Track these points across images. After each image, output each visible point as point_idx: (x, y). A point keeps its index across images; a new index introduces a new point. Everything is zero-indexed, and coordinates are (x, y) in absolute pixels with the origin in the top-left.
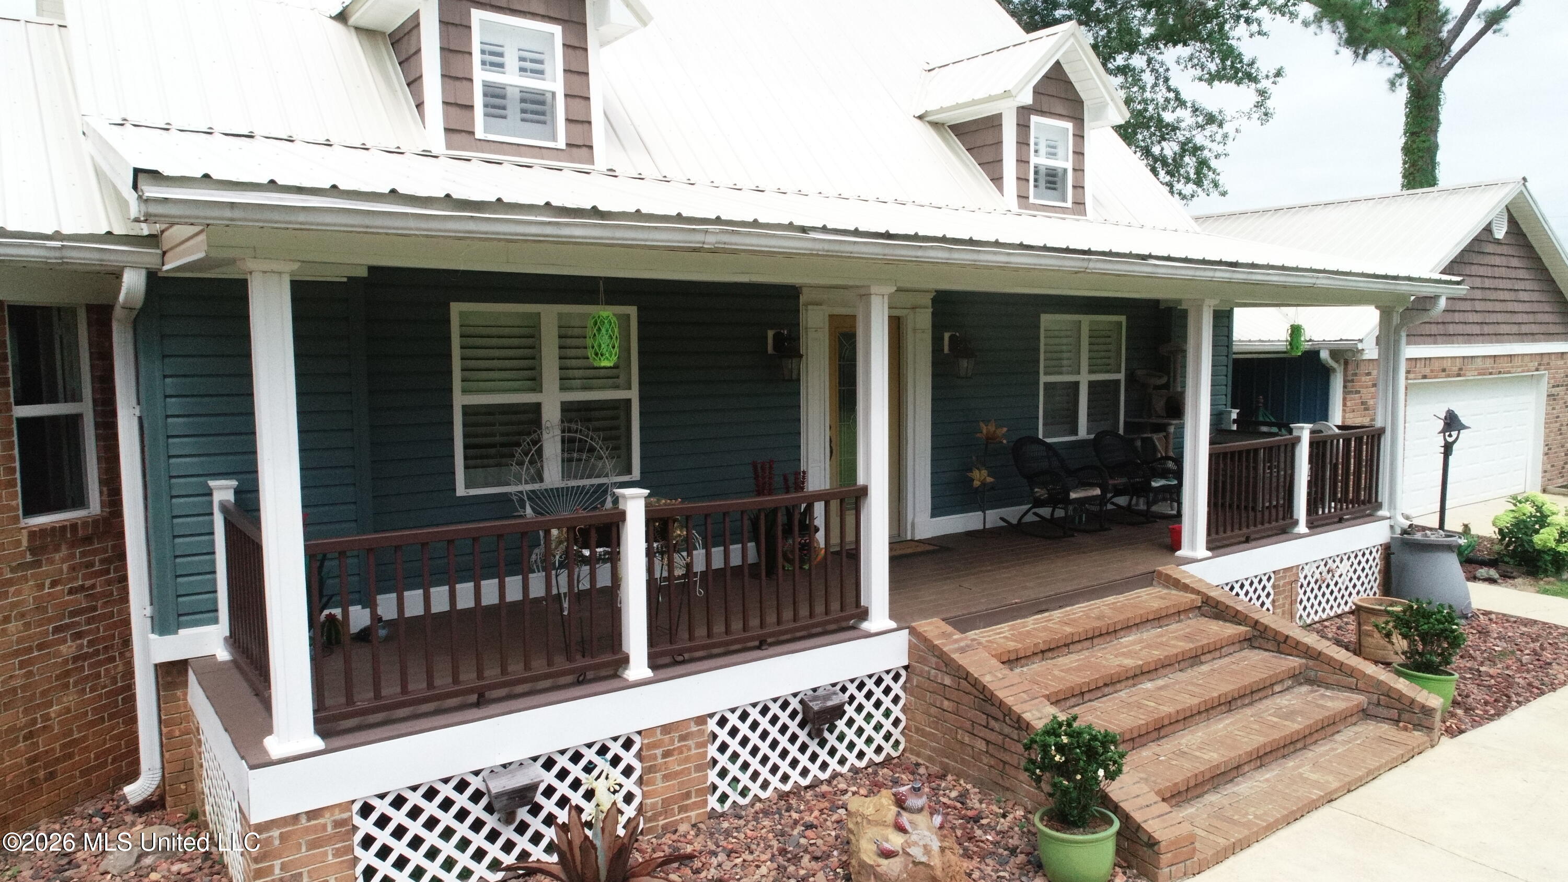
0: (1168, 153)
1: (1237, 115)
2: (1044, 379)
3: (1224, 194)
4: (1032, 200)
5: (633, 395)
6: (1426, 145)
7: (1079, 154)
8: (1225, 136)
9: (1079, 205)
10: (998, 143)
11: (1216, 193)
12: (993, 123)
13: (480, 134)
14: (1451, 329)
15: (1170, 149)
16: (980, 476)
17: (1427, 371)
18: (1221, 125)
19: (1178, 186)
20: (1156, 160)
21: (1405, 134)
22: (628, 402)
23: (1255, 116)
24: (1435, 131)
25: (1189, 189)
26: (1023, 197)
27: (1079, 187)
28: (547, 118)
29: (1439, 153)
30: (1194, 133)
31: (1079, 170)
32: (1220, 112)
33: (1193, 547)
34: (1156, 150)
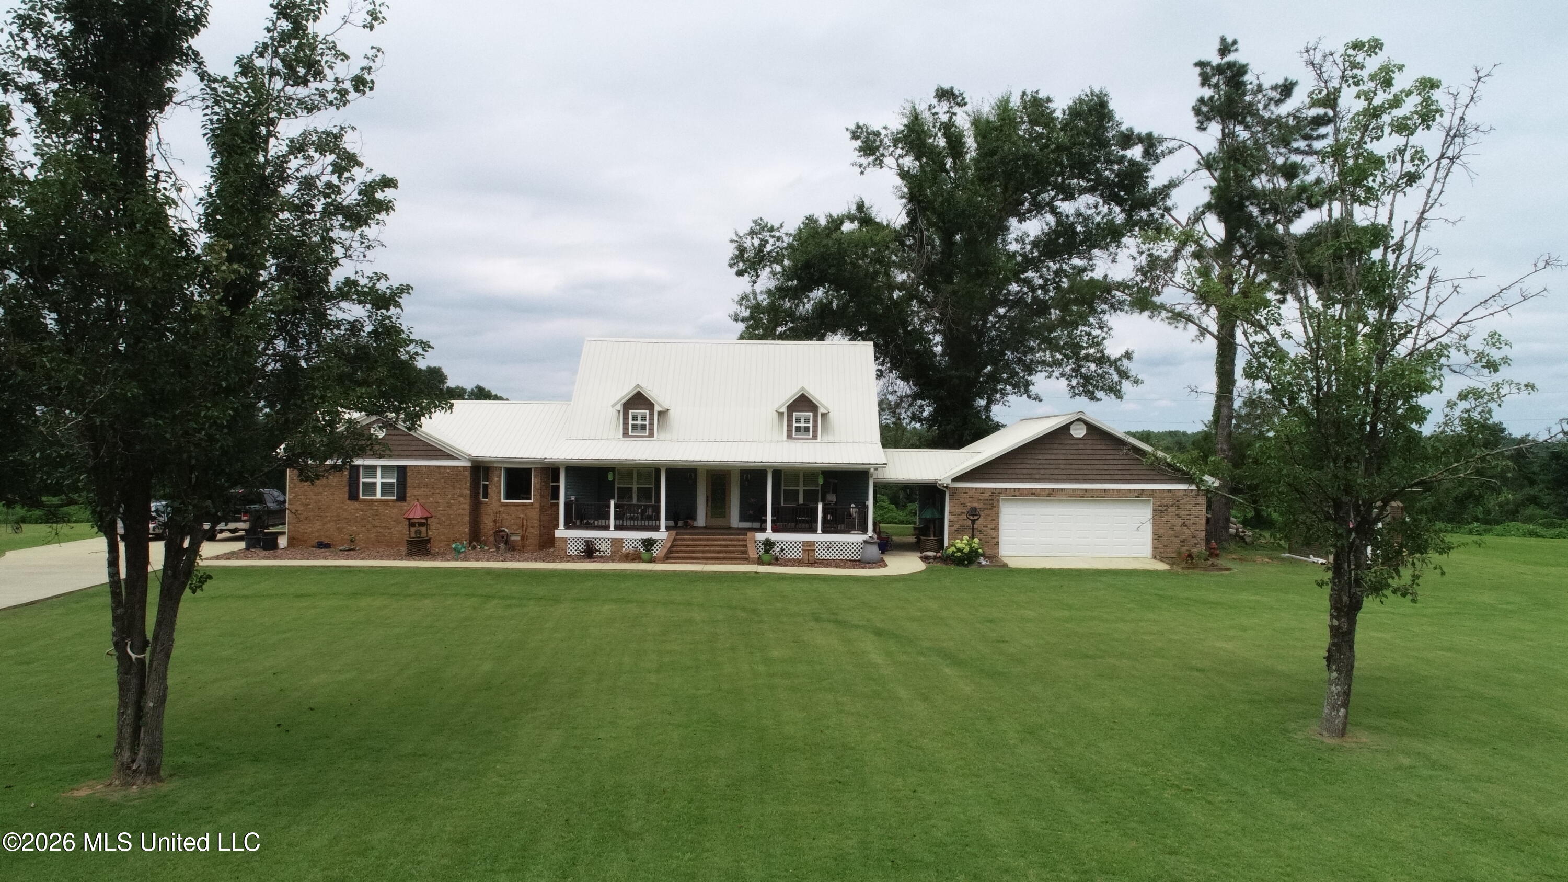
2: (784, 488)
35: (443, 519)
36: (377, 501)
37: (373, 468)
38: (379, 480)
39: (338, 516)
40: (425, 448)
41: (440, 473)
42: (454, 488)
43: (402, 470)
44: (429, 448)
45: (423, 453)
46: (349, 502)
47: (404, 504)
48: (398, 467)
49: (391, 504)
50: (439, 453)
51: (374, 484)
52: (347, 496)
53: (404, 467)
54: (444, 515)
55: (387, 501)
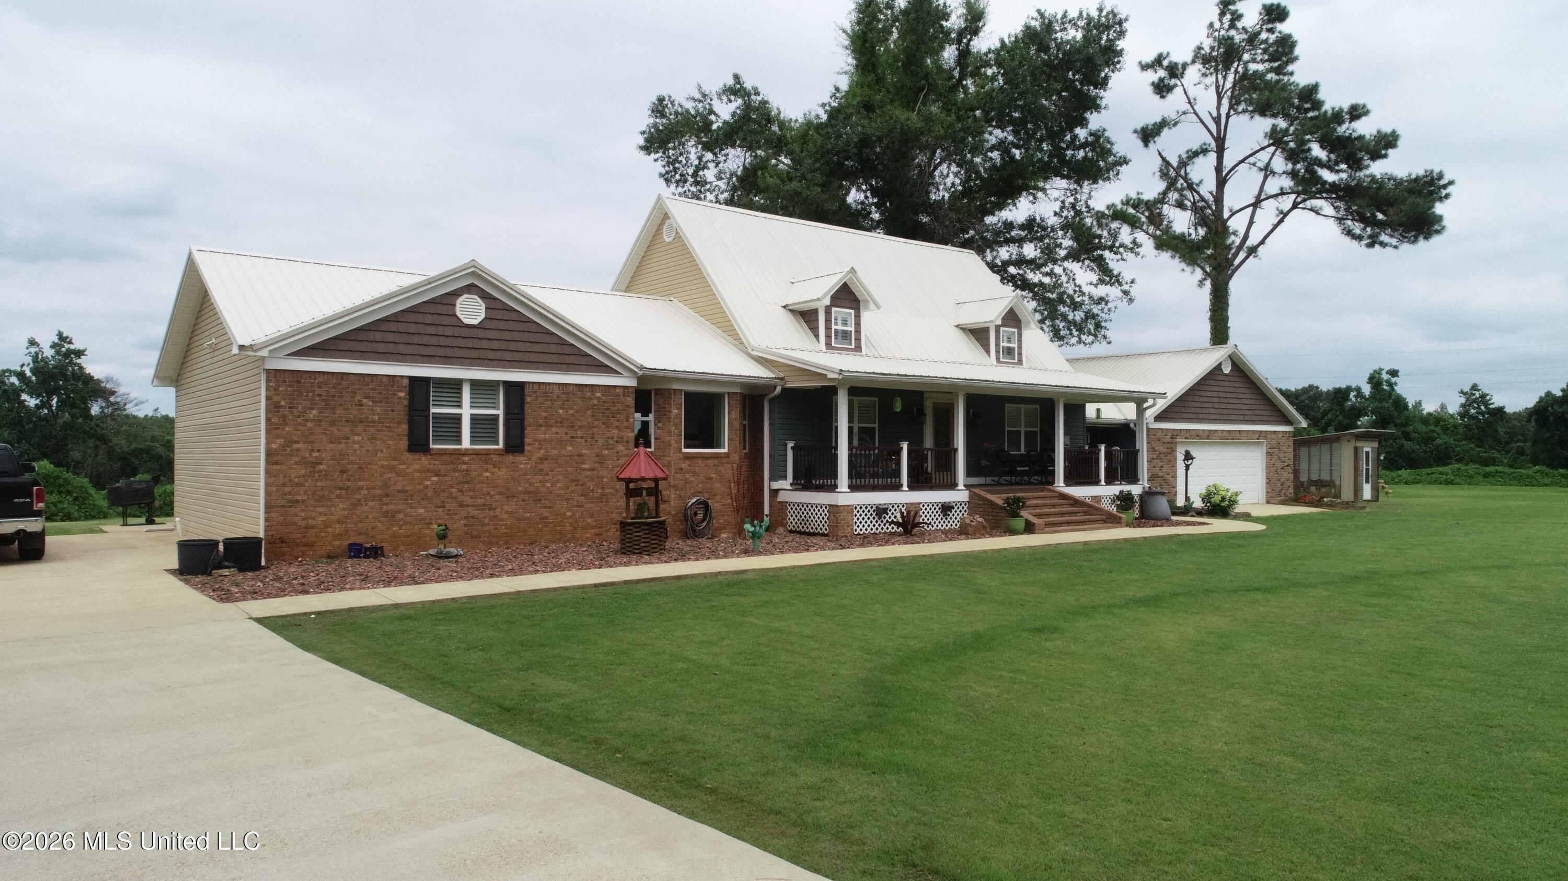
0: (1078, 318)
1: (1116, 299)
2: (1007, 429)
3: (1109, 343)
4: (1001, 360)
5: (876, 426)
6: (1221, 317)
7: (1020, 341)
8: (1109, 310)
9: (1020, 362)
10: (988, 338)
11: (1105, 342)
12: (986, 330)
13: (833, 345)
14: (1201, 416)
15: (1079, 316)
16: (984, 462)
17: (1188, 435)
18: (1106, 304)
19: (1083, 337)
20: (1070, 322)
21: (1210, 310)
22: (875, 428)
23: (1125, 300)
24: (1226, 310)
25: (1091, 338)
26: (998, 359)
27: (1020, 354)
28: (849, 338)
29: (1230, 322)
30: (1092, 307)
31: (1020, 347)
32: (1107, 295)
33: (1059, 483)
34: (1071, 317)
35: (591, 485)
36: (467, 453)
37: (455, 385)
38: (466, 411)
39: (386, 486)
40: (559, 349)
41: (583, 398)
42: (608, 425)
43: (515, 391)
44: (567, 350)
45: (555, 359)
46: (409, 457)
47: (521, 458)
48: (508, 385)
49: (495, 458)
50: (583, 360)
51: (458, 419)
52: (404, 443)
53: (521, 385)
54: (592, 480)
55: (488, 453)
